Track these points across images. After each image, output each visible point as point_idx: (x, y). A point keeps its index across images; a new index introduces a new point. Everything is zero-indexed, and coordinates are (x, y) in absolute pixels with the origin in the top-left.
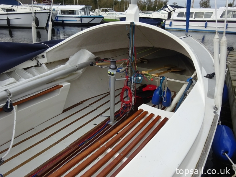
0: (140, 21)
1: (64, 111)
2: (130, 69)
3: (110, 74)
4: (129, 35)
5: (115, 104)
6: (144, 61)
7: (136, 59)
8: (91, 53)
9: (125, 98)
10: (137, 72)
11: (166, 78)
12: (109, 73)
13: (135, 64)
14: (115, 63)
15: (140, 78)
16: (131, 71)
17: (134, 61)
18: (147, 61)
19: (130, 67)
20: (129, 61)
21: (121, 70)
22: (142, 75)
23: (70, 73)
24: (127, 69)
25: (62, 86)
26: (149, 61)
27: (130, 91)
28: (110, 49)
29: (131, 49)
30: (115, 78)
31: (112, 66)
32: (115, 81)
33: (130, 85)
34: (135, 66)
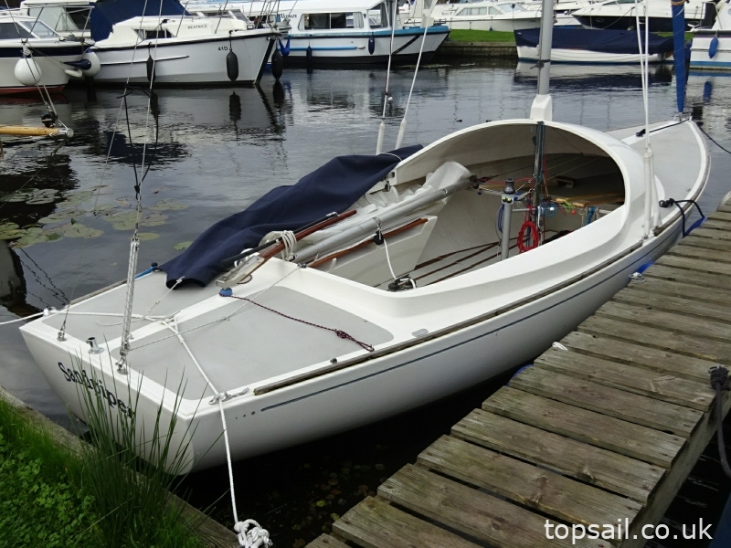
0: (553, 120)
1: (418, 267)
2: (535, 196)
3: (505, 200)
4: (534, 139)
5: (510, 248)
6: (566, 183)
7: (546, 178)
8: (465, 169)
9: (526, 241)
10: (547, 200)
11: (596, 210)
12: (504, 198)
13: (544, 188)
14: (512, 184)
15: (552, 209)
16: (538, 199)
17: (542, 182)
18: (571, 182)
19: (535, 193)
20: (534, 182)
21: (520, 197)
22: (557, 204)
23: (430, 204)
24: (530, 195)
25: (426, 220)
26: (577, 183)
27: (534, 229)
28: (497, 159)
29: (537, 156)
30: (512, 207)
31: (508, 189)
32: (511, 212)
33: (535, 222)
34: (544, 192)
